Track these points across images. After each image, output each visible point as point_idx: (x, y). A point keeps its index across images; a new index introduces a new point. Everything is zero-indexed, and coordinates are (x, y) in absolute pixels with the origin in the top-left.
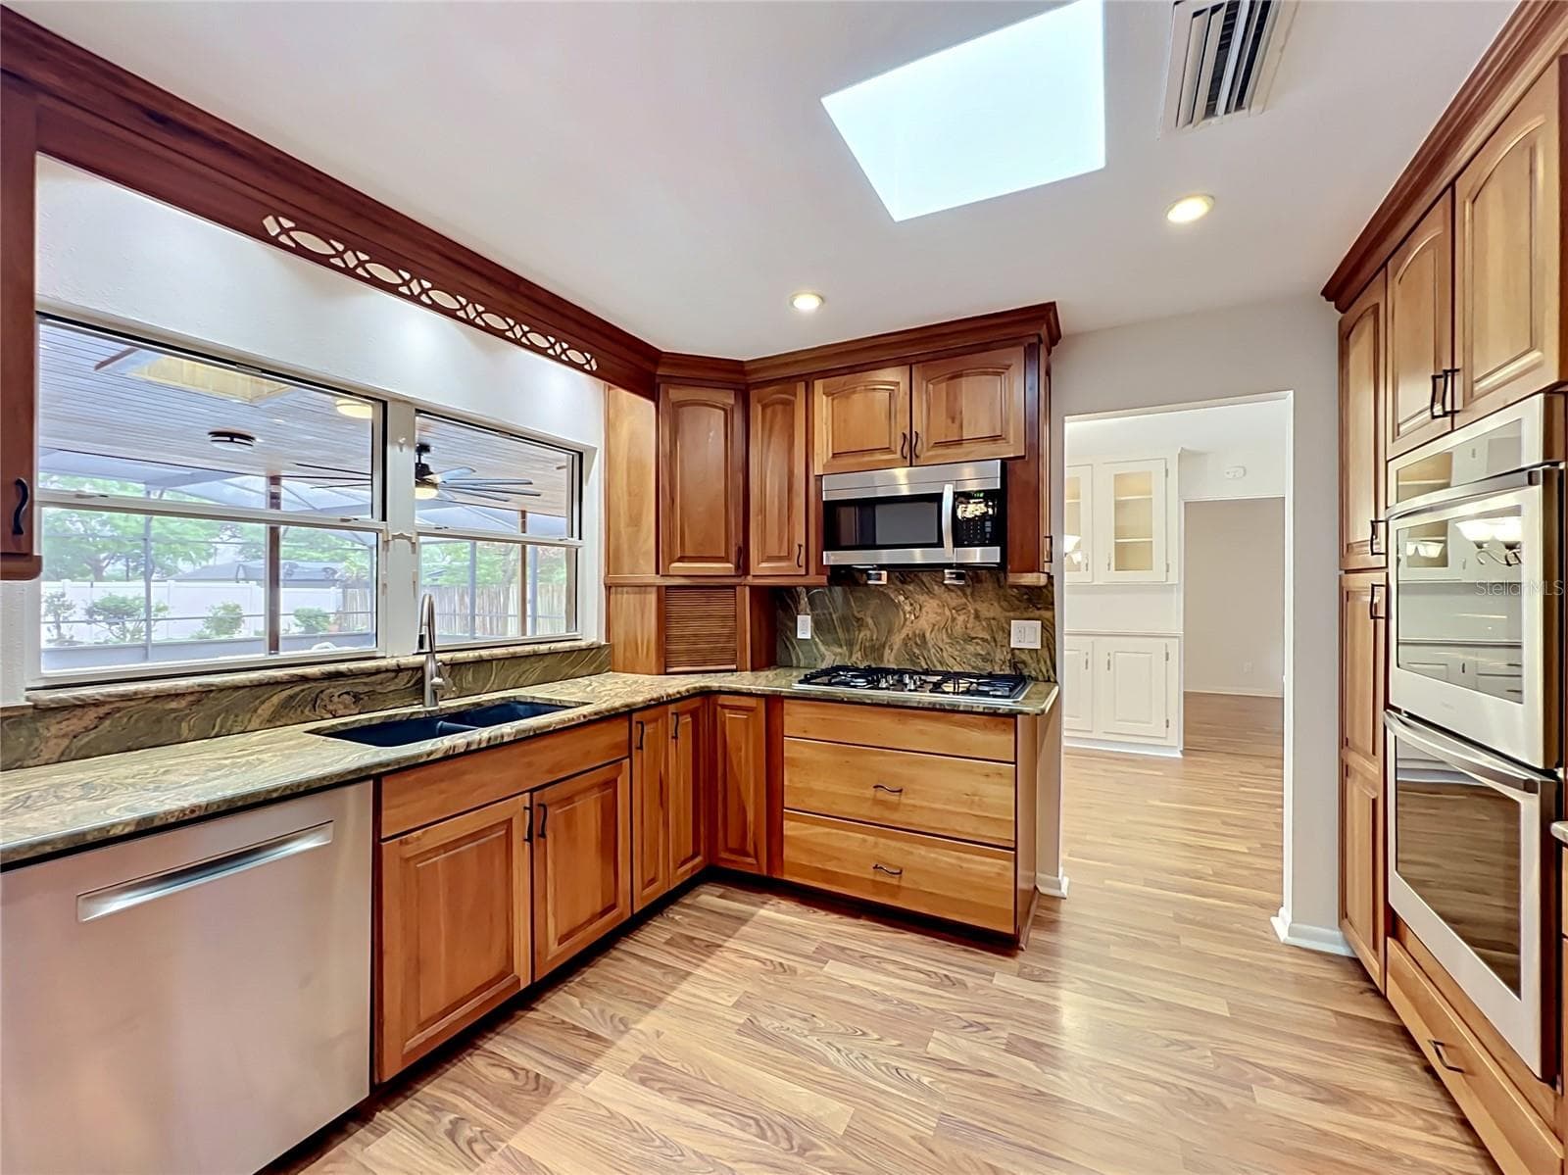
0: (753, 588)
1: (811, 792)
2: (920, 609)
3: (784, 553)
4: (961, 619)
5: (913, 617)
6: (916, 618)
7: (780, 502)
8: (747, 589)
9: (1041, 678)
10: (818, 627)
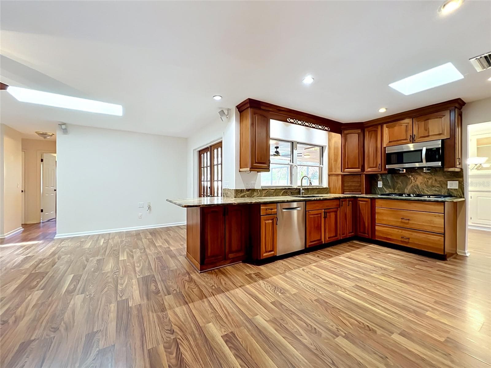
0: (366, 175)
1: (383, 220)
2: (417, 179)
3: (375, 166)
4: (430, 181)
5: (414, 181)
6: (415, 181)
7: (374, 154)
8: (364, 175)
9: (458, 196)
10: (384, 185)
